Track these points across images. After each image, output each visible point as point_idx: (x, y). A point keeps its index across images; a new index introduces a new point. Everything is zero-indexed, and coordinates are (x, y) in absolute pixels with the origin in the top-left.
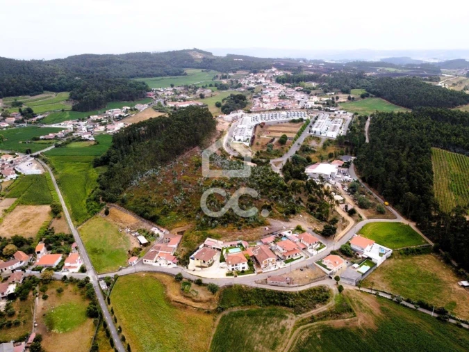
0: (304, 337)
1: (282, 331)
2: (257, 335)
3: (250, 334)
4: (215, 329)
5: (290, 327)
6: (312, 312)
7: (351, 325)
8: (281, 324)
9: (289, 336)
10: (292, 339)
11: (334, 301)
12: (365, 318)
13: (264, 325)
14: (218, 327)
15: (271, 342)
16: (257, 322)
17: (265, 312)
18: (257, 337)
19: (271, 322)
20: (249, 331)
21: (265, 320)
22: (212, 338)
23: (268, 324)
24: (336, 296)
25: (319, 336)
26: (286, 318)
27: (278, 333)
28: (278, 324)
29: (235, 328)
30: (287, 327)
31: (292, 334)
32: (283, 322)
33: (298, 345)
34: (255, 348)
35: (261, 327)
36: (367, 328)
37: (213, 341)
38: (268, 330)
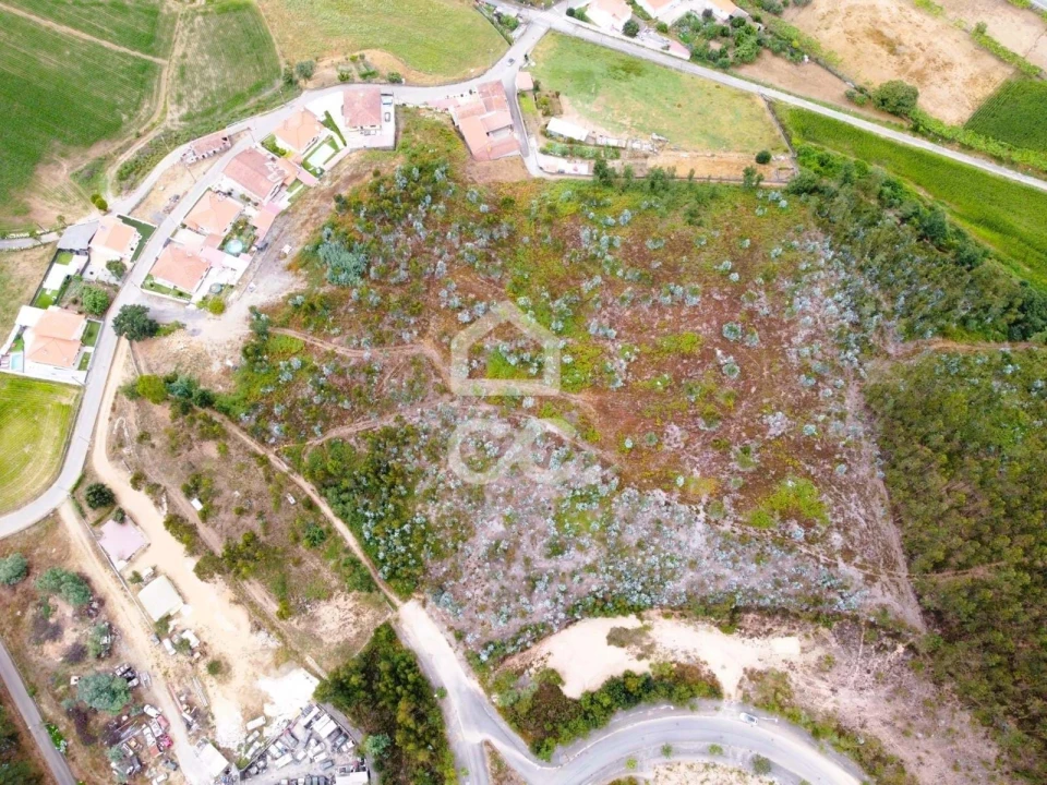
0: (146, 106)
1: (180, 97)
2: (213, 75)
3: (224, 72)
4: (279, 53)
5: (172, 108)
6: (142, 145)
7: (78, 158)
8: (187, 106)
9: (168, 97)
10: (163, 94)
11: (108, 178)
12: (56, 179)
13: (211, 93)
14: (276, 59)
15: (189, 75)
16: (224, 91)
17: (219, 112)
18: (212, 72)
19: (202, 102)
20: (228, 74)
21: (213, 101)
22: (274, 40)
23: (205, 98)
24: (105, 189)
25: (125, 117)
26: (182, 119)
27: (185, 93)
28: (190, 105)
29: (252, 69)
30: (175, 107)
31: (165, 102)
32: (184, 111)
33: (151, 91)
34: (207, 57)
35: (214, 88)
36: (52, 166)
37: (271, 39)
38: (202, 89)
